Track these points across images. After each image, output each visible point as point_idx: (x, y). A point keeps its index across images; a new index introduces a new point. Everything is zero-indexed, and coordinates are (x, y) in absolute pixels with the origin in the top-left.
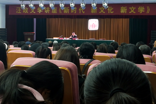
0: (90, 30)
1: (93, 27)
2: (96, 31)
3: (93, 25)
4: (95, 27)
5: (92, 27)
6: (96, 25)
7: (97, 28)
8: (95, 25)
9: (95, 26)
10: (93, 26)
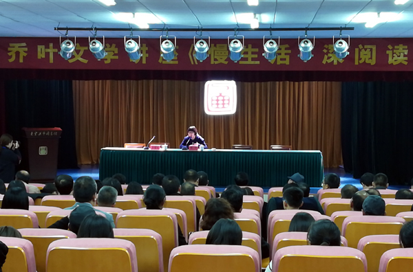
0: (210, 116)
1: (221, 106)
2: (227, 118)
3: (221, 98)
4: (225, 106)
5: (218, 104)
6: (229, 100)
7: (230, 108)
8: (225, 98)
9: (226, 102)
10: (220, 102)
